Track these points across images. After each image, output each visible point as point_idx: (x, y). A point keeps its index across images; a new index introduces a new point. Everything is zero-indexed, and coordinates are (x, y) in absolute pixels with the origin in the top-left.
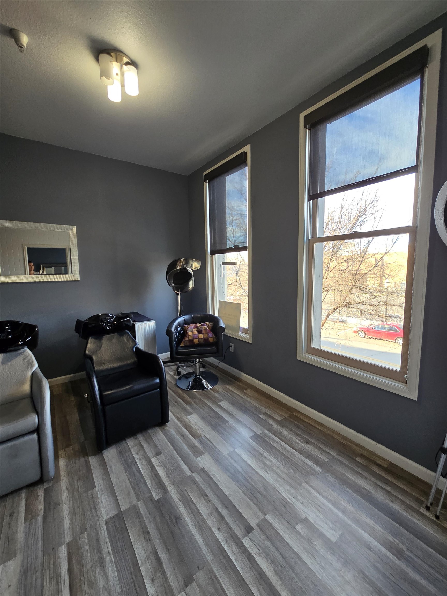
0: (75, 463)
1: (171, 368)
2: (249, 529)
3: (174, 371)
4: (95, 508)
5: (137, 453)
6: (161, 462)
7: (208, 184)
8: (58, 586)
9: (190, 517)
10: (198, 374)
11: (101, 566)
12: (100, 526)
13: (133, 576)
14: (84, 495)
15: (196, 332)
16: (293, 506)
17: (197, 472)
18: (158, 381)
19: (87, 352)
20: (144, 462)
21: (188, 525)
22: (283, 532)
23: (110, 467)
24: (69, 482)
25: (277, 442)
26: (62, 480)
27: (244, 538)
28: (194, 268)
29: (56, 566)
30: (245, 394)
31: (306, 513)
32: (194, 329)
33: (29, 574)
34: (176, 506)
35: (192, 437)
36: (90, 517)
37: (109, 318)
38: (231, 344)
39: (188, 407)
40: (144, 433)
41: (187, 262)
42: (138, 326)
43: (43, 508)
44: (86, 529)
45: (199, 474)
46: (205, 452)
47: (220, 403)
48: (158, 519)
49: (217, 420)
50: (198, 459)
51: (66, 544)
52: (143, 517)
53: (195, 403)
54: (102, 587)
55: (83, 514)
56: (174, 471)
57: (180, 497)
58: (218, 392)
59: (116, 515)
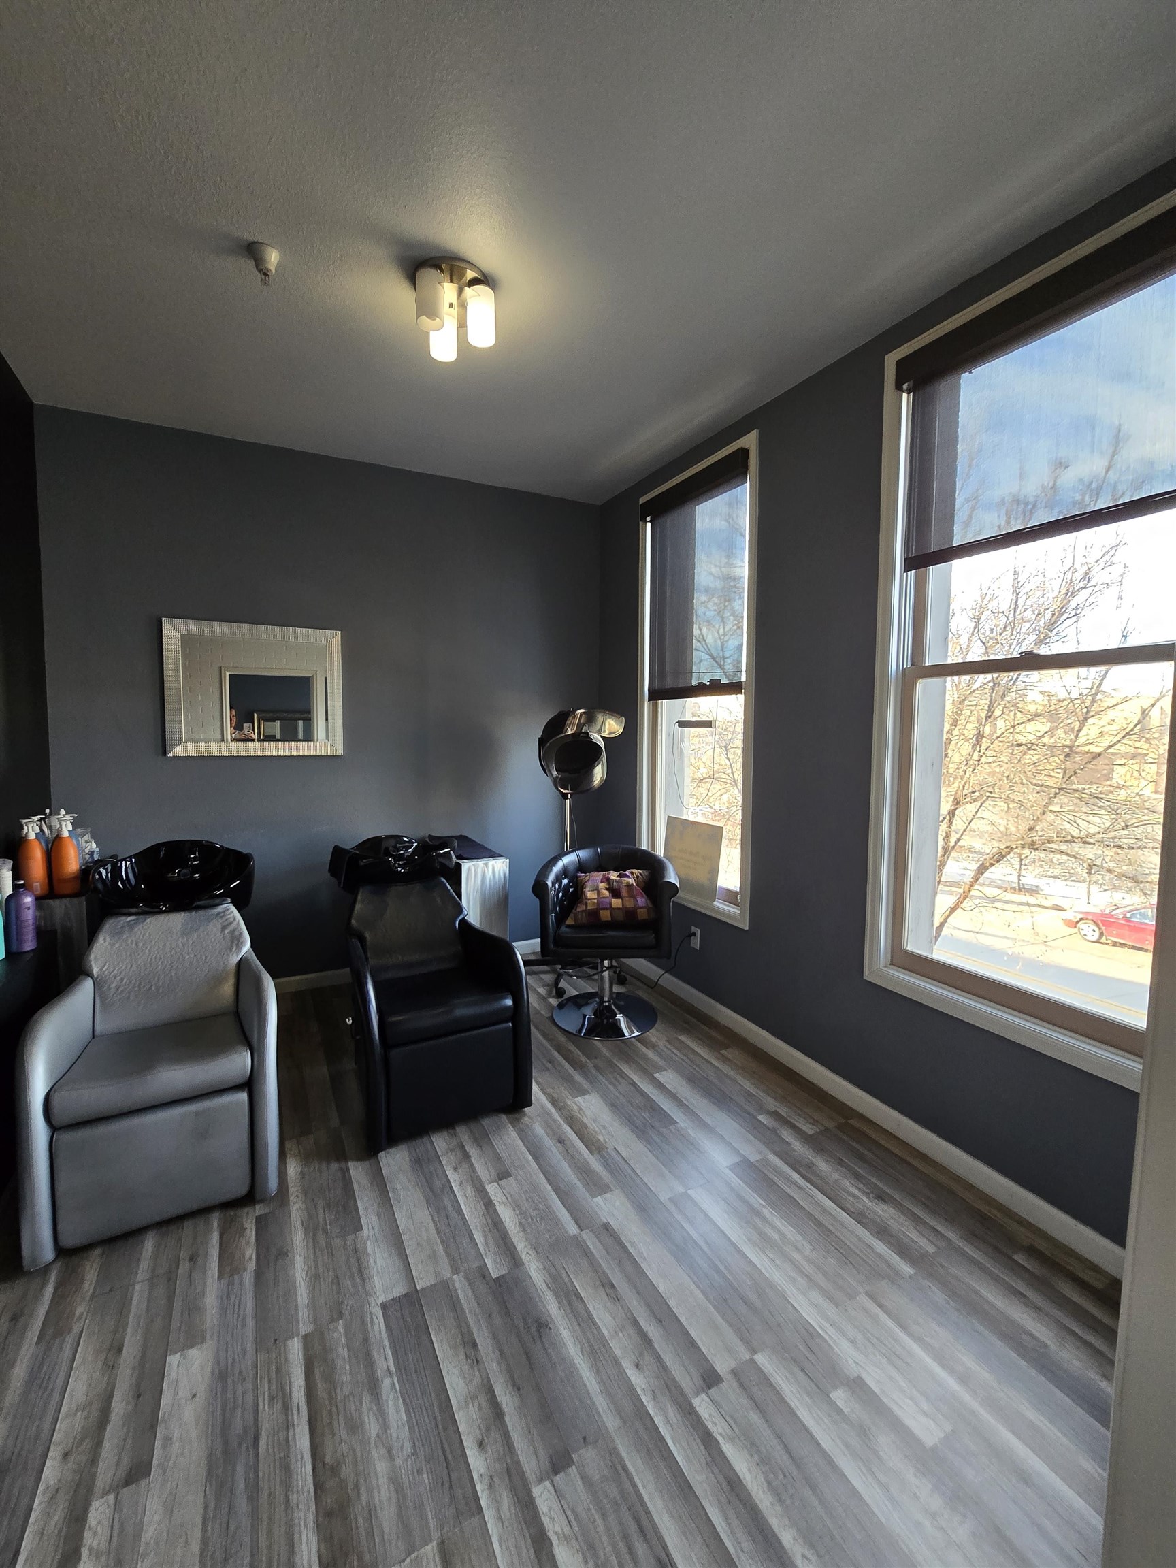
0: (320, 1170)
1: (542, 979)
2: (710, 1379)
3: (548, 985)
4: (361, 1273)
5: (455, 1169)
6: (508, 1196)
7: (649, 525)
8: (287, 1415)
9: (571, 1328)
10: (606, 999)
11: (372, 1394)
12: (370, 1313)
13: (440, 1428)
14: (337, 1242)
15: (607, 893)
16: (829, 1345)
17: (592, 1230)
18: (509, 1002)
19: (353, 922)
20: (469, 1191)
21: (564, 1344)
22: (795, 1400)
23: (395, 1189)
24: (307, 1209)
25: (800, 1187)
26: (292, 1204)
27: (697, 1394)
28: (607, 733)
29: (280, 1373)
30: (725, 1059)
31: (861, 1366)
32: (602, 886)
33: (230, 1381)
34: (540, 1297)
35: (584, 1147)
36: (351, 1290)
37: (403, 847)
38: (694, 929)
39: (578, 1077)
40: (472, 1125)
41: (590, 719)
42: (469, 869)
43: (254, 1257)
44: (340, 1315)
45: (596, 1236)
46: (615, 1186)
47: (657, 1075)
48: (497, 1320)
49: (649, 1115)
50: (595, 1200)
51: (300, 1337)
52: (463, 1309)
53: (596, 1067)
54: (373, 1435)
55: (337, 1281)
56: (538, 1219)
57: (549, 1280)
58: (653, 1047)
59: (406, 1295)
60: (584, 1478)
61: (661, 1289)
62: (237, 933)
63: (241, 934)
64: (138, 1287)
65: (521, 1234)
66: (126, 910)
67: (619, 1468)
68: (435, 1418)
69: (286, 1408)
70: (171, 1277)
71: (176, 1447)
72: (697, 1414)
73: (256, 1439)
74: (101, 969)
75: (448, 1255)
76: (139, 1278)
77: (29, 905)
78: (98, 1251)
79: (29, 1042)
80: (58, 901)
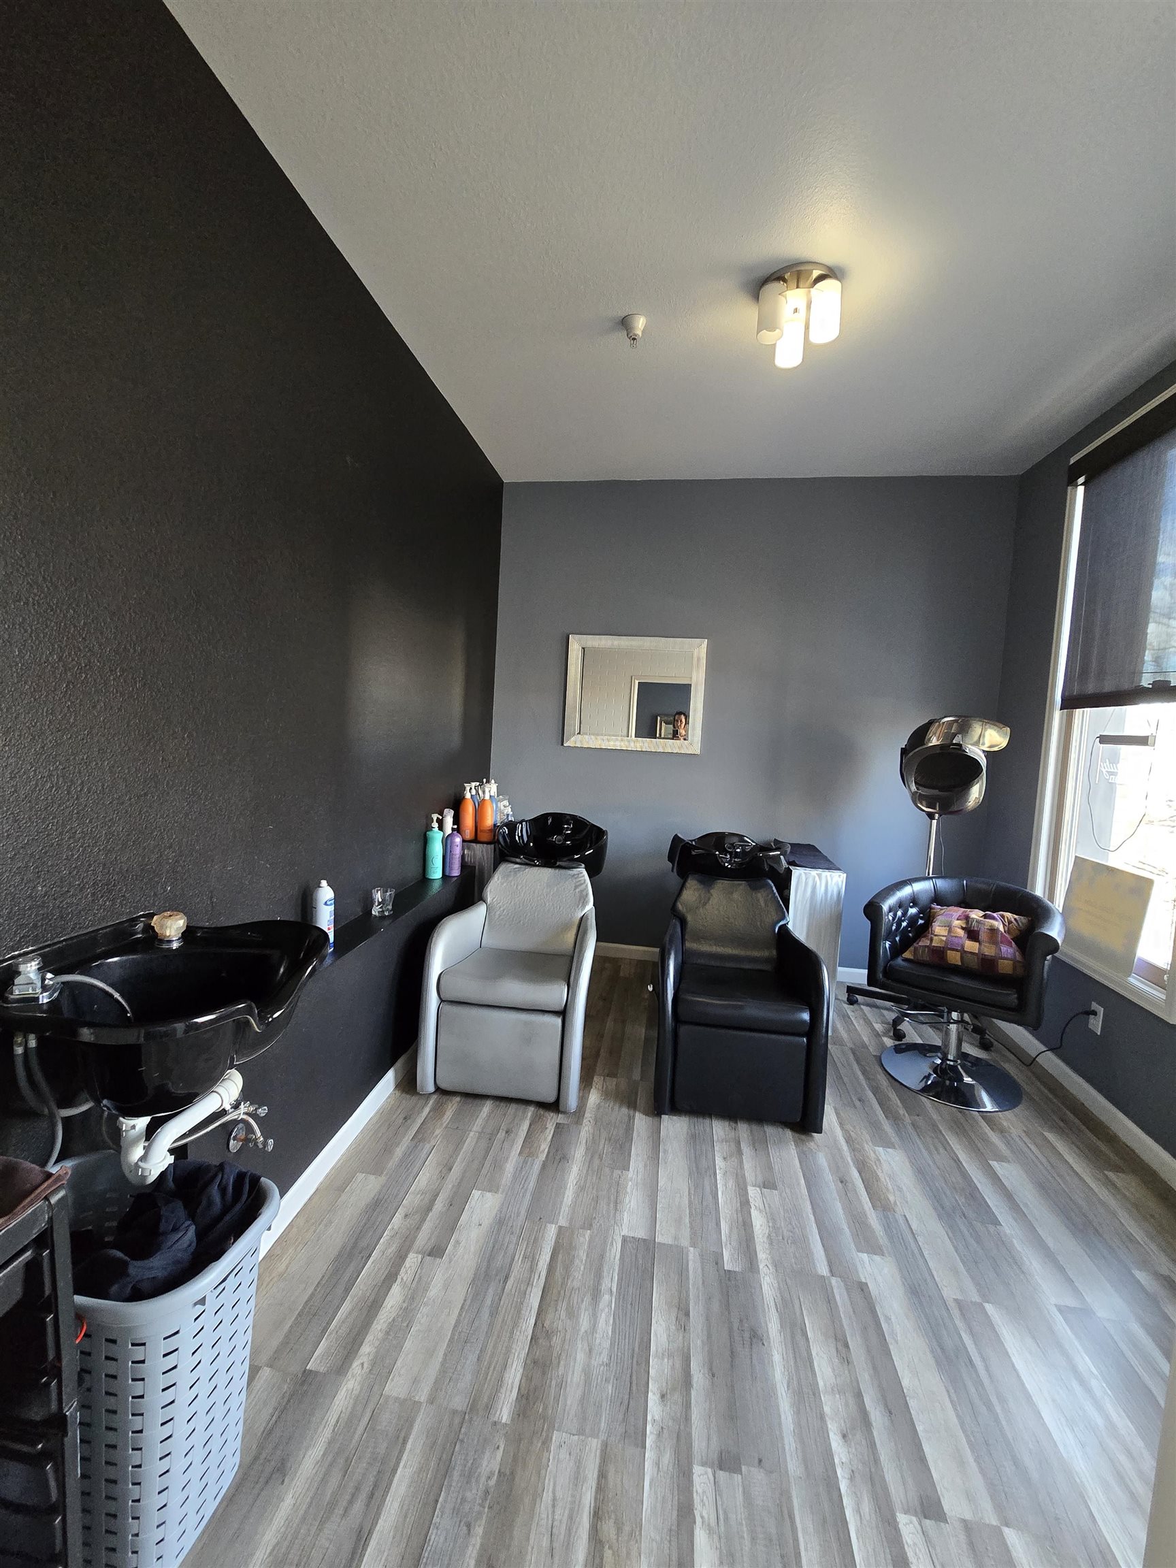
0: (612, 1109)
2: (930, 1509)
3: (888, 1024)
4: (617, 1204)
5: (725, 1158)
6: (766, 1205)
7: (1081, 490)
8: (531, 1275)
9: (785, 1356)
10: (950, 1057)
11: (592, 1299)
12: (613, 1238)
13: (635, 1360)
14: (607, 1170)
15: (961, 933)
17: (844, 1281)
18: (806, 1016)
19: (680, 905)
20: (731, 1183)
21: (772, 1365)
23: (665, 1151)
24: (593, 1135)
26: (584, 1125)
27: (906, 1512)
28: (987, 744)
29: (536, 1243)
30: (1107, 1183)
32: (957, 923)
33: (504, 1227)
34: (764, 1311)
35: (868, 1199)
36: (604, 1213)
38: (1095, 1006)
39: (887, 1126)
40: (755, 1127)
41: (964, 729)
42: (799, 877)
43: (547, 1150)
44: (590, 1227)
45: (847, 1289)
46: (889, 1253)
47: (994, 1164)
48: (716, 1306)
49: (963, 1200)
50: (860, 1254)
51: (557, 1226)
52: (688, 1278)
53: (914, 1125)
54: (583, 1330)
55: (596, 1200)
56: (789, 1241)
57: (779, 1300)
58: (1002, 1131)
59: (645, 1240)
60: (747, 1494)
61: (905, 1383)
62: (584, 893)
63: (587, 895)
64: (472, 1134)
65: (767, 1246)
66: (514, 859)
67: (786, 1512)
68: (633, 1350)
69: (532, 1270)
70: (491, 1138)
71: (461, 1250)
72: (897, 1530)
73: (507, 1278)
74: (493, 900)
75: (692, 1228)
76: (475, 1128)
77: (458, 843)
78: (458, 1099)
79: (435, 935)
80: (478, 845)
